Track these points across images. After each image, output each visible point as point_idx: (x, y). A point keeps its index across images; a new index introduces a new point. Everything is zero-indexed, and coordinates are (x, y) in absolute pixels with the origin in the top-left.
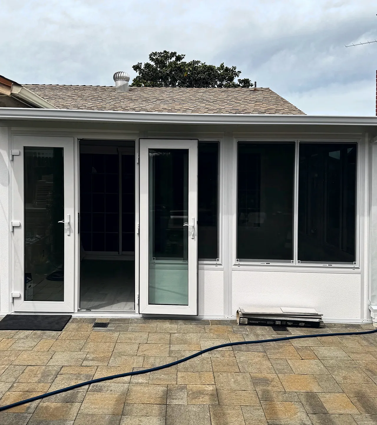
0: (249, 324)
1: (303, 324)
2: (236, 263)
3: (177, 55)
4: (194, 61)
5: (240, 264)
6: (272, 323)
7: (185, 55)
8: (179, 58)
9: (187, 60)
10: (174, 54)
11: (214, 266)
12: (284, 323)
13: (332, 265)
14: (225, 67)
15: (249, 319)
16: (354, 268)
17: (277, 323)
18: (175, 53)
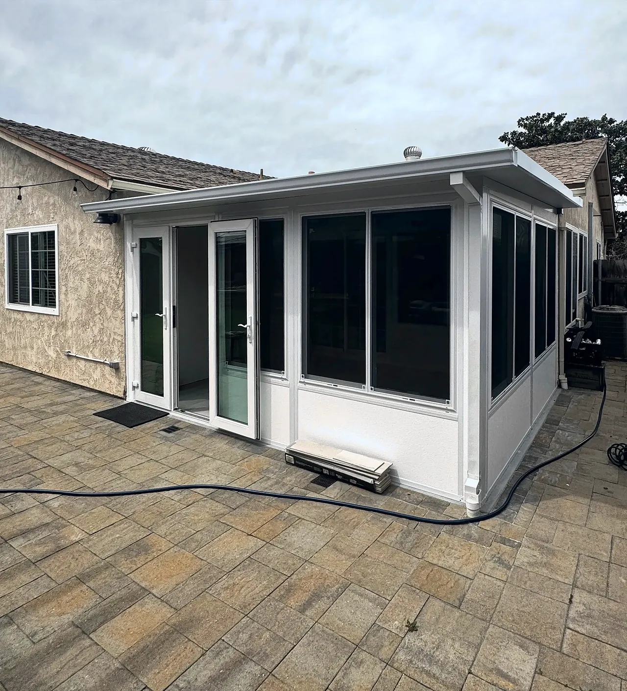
0: (295, 465)
1: (355, 482)
2: (301, 380)
3: (556, 115)
4: (578, 118)
5: (306, 381)
6: (319, 470)
7: (566, 114)
8: (560, 118)
9: (569, 118)
10: (551, 115)
11: (280, 380)
12: (333, 474)
13: (414, 400)
14: (609, 119)
15: (295, 459)
16: (447, 410)
17: (325, 472)
18: (553, 113)
